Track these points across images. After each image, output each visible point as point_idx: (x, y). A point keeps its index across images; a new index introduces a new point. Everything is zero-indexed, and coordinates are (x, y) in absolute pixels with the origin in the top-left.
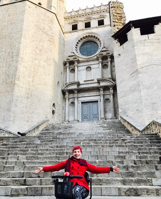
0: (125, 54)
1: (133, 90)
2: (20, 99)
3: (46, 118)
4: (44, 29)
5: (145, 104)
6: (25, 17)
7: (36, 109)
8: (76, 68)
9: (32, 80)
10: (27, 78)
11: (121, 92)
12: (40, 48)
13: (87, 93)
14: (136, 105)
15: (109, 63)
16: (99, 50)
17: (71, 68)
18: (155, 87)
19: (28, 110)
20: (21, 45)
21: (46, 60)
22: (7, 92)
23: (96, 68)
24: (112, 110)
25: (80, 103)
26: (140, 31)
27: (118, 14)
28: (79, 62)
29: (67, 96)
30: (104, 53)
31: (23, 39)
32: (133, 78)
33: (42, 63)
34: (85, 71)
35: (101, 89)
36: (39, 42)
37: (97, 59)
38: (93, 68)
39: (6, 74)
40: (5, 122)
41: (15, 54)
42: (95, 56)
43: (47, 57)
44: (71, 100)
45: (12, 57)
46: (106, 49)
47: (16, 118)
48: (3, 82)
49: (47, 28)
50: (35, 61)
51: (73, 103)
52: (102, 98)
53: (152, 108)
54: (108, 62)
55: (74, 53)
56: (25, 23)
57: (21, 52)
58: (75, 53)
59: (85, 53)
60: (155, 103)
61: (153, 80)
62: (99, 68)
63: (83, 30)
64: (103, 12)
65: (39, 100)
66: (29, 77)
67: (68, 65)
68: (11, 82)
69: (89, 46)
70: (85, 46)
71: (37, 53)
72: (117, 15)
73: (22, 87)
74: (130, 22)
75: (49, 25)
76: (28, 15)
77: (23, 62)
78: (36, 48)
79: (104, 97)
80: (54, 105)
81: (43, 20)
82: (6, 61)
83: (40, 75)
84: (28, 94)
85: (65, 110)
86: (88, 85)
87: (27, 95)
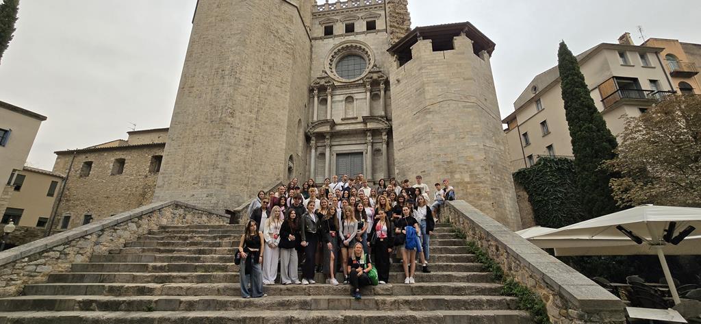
0: (406, 81)
1: (417, 139)
2: (235, 148)
3: (278, 179)
5: (435, 163)
7: (261, 165)
8: (329, 98)
9: (255, 116)
10: (246, 113)
11: (400, 142)
12: (271, 64)
13: (346, 139)
14: (421, 163)
15: (382, 92)
16: (367, 70)
17: (321, 98)
18: (452, 137)
19: (248, 167)
21: (279, 83)
22: (212, 136)
23: (362, 99)
24: (385, 167)
25: (335, 155)
26: (431, 44)
27: (398, 13)
28: (334, 88)
29: (313, 142)
30: (375, 76)
32: (418, 121)
33: (274, 89)
34: (344, 102)
35: (369, 134)
36: (269, 53)
37: (364, 85)
38: (357, 99)
39: (212, 104)
40: (208, 186)
41: (227, 73)
42: (360, 79)
43: (282, 79)
44: (320, 150)
45: (223, 77)
46: (378, 70)
47: (227, 180)
48: (207, 119)
49: (282, 30)
51: (323, 155)
52: (370, 147)
53: (446, 169)
54: (380, 91)
55: (326, 73)
58: (329, 72)
59: (345, 73)
60: (451, 162)
61: (449, 124)
62: (366, 98)
63: (342, 35)
64: (376, 8)
65: (267, 150)
66: (251, 112)
67: (316, 92)
68: (220, 119)
69: (351, 62)
70: (345, 62)
71: (265, 72)
72: (397, 15)
73: (238, 129)
74: (417, 29)
75: (287, 25)
77: (241, 85)
78: (264, 63)
79: (372, 146)
80: (291, 158)
81: (277, 16)
82: (211, 83)
83: (270, 108)
84: (249, 140)
85: (310, 165)
86: (347, 125)
87: (246, 142)
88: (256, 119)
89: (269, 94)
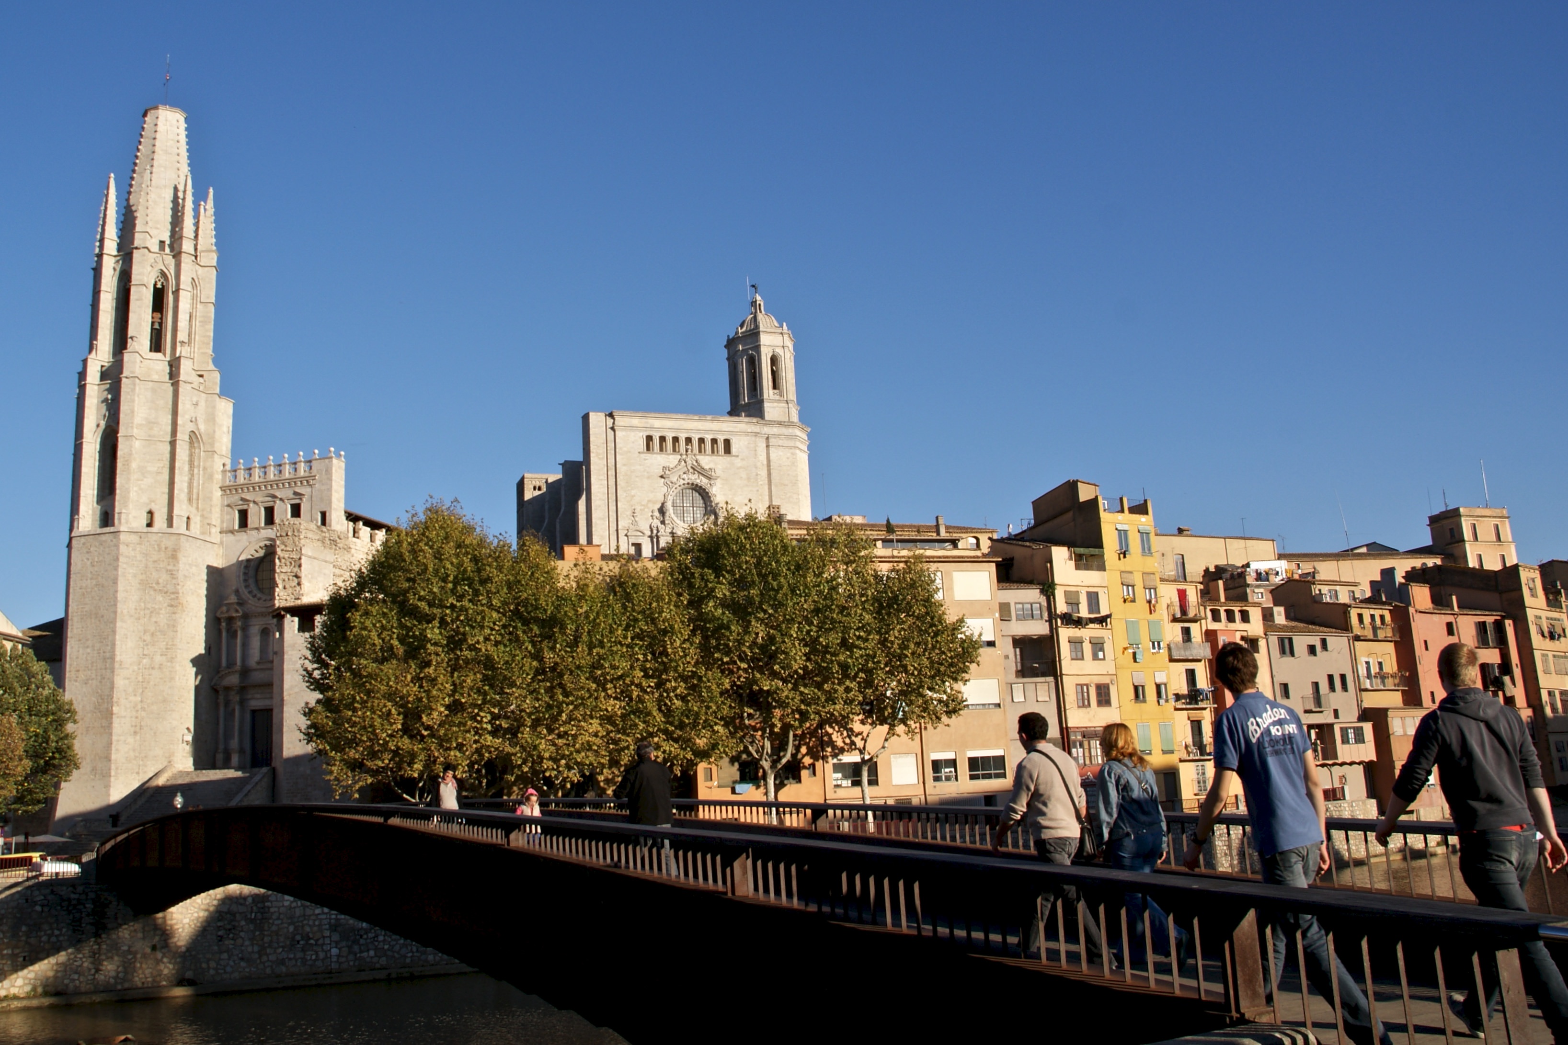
2: (123, 738)
3: (169, 762)
4: (158, 583)
6: (120, 573)
9: (139, 699)
10: (131, 698)
12: (152, 629)
13: (260, 691)
19: (137, 754)
20: (117, 637)
25: (248, 712)
28: (247, 616)
31: (119, 624)
33: (158, 659)
34: (259, 637)
36: (150, 617)
43: (167, 644)
47: (119, 771)
50: (144, 661)
56: (121, 587)
57: (117, 652)
59: (266, 584)
65: (155, 733)
66: (135, 695)
70: (267, 564)
73: (125, 717)
76: (125, 566)
77: (123, 669)
87: (133, 729)
88: (141, 701)
89: (153, 668)
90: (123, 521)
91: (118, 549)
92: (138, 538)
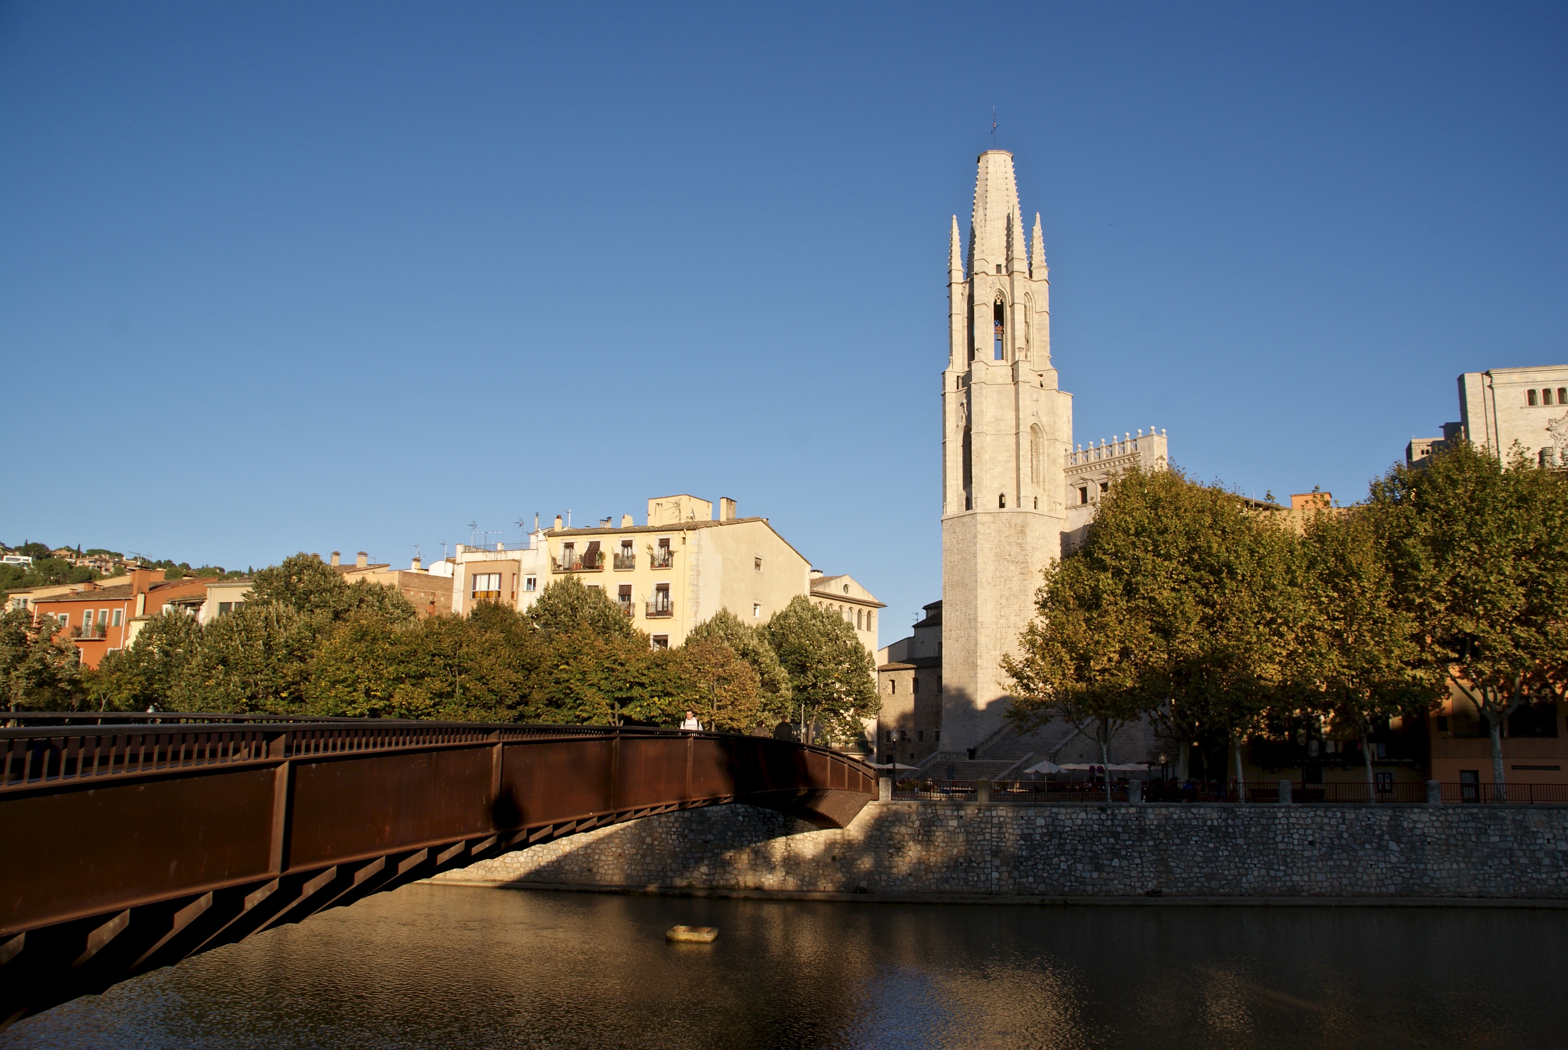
4: (1010, 555)
6: (978, 548)
12: (1007, 594)
20: (979, 601)
31: (979, 591)
50: (1002, 621)
56: (979, 559)
57: (979, 613)
64: (1129, 459)
71: (1003, 605)
73: (987, 668)
76: (982, 542)
78: (1002, 596)
89: (1009, 627)
90: (979, 504)
91: (976, 528)
92: (992, 518)
